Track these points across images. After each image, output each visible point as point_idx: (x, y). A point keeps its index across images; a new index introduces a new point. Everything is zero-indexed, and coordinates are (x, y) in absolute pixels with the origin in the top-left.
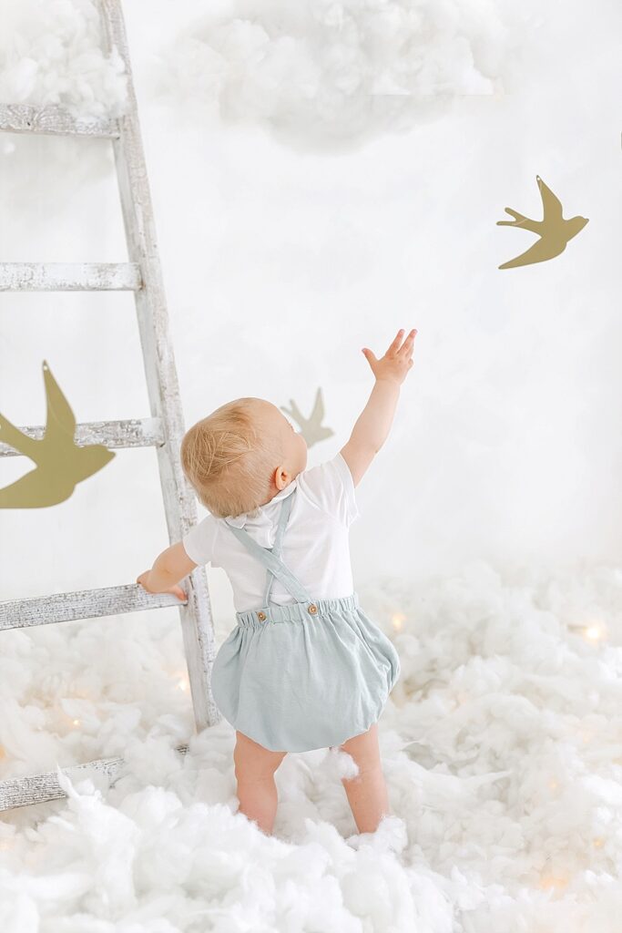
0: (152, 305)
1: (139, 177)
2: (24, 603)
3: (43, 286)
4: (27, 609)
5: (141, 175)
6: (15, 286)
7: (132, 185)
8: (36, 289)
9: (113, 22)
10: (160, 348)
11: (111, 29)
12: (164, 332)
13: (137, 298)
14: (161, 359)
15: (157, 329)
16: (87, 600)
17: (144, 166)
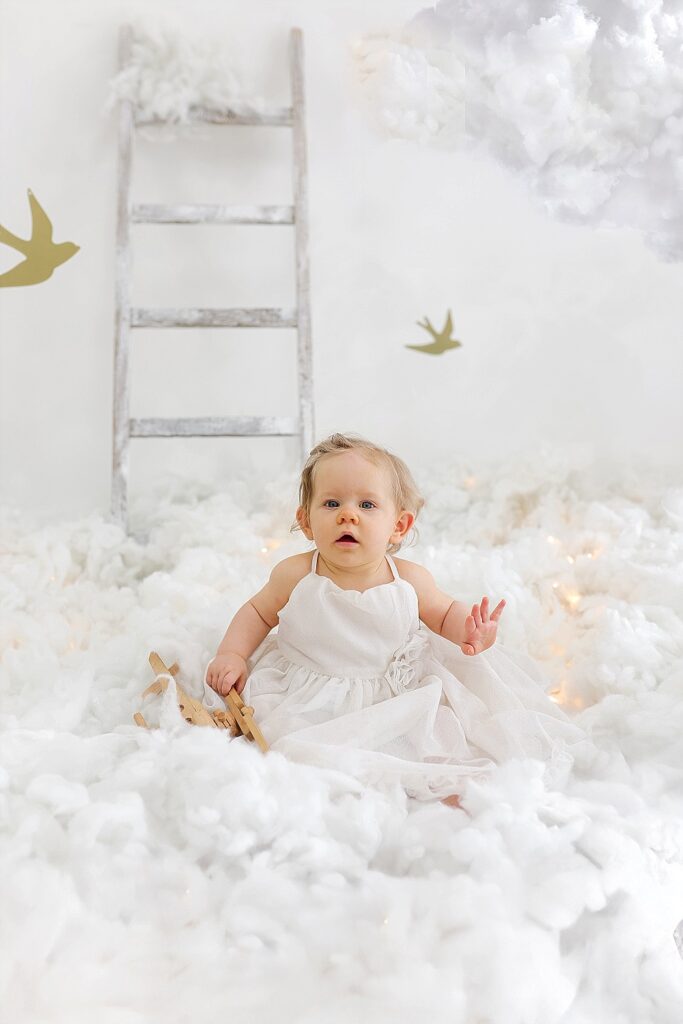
3: (222, 219)
6: (203, 219)
10: (299, 259)
16: (225, 424)
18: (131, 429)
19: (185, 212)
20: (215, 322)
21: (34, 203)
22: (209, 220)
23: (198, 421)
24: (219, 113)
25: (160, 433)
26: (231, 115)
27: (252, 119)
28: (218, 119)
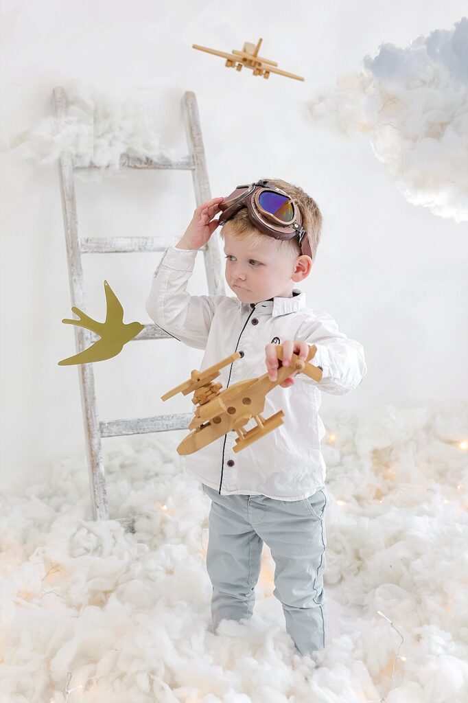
0: (212, 258)
1: (205, 189)
2: (139, 421)
3: (152, 249)
4: (141, 423)
5: (206, 187)
6: (137, 249)
7: (201, 193)
8: (149, 251)
9: (192, 108)
10: (217, 281)
11: (190, 113)
12: (219, 273)
13: (205, 255)
14: (217, 287)
15: (215, 271)
16: (174, 420)
17: (208, 183)
18: (102, 432)
19: (122, 243)
20: (156, 335)
21: (108, 290)
22: (142, 249)
23: (153, 420)
24: (139, 160)
25: (124, 432)
26: (149, 162)
27: (166, 165)
28: (138, 165)
